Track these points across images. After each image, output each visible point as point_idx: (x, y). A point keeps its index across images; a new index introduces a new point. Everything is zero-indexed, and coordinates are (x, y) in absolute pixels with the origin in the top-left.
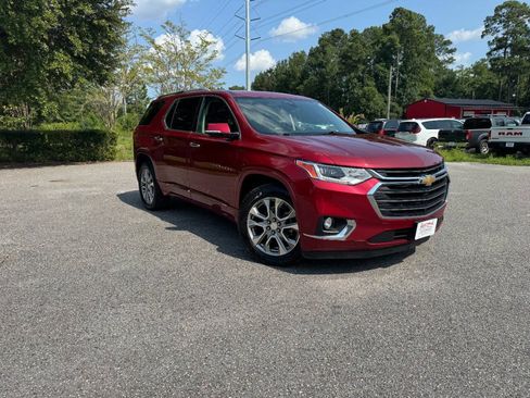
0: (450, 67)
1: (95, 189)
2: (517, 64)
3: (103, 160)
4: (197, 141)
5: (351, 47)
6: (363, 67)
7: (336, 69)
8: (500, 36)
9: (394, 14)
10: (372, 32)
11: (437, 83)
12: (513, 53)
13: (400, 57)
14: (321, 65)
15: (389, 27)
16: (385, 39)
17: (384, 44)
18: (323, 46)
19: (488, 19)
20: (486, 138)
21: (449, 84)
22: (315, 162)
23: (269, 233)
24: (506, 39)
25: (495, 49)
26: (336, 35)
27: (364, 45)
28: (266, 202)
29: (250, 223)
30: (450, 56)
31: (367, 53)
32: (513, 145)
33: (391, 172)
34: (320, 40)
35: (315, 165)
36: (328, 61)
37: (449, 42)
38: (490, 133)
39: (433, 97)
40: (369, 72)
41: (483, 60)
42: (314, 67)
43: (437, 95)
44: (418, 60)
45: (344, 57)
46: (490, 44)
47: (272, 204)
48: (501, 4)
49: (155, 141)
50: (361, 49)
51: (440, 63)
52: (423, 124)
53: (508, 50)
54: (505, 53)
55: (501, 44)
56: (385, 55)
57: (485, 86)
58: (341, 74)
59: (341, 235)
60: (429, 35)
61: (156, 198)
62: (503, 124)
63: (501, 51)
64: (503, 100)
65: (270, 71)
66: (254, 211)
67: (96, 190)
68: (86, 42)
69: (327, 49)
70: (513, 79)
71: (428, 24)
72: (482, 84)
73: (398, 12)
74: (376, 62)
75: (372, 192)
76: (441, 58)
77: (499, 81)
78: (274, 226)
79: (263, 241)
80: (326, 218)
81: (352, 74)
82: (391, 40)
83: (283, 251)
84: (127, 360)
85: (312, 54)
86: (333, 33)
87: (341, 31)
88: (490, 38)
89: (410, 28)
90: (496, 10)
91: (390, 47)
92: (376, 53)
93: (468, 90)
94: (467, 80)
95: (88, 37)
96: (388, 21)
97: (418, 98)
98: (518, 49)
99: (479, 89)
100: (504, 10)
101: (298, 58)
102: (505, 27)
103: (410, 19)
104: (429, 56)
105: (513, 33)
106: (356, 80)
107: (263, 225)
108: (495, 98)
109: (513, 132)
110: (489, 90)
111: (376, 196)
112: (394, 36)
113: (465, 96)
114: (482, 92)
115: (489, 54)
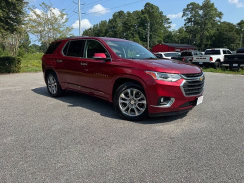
0: (169, 30)
1: (17, 87)
2: (196, 29)
3: (14, 72)
4: (85, 62)
5: (127, 19)
6: (133, 29)
7: (121, 29)
8: (189, 17)
9: (146, 5)
10: (136, 13)
11: (164, 36)
12: (194, 25)
13: (149, 24)
14: (114, 27)
15: (144, 11)
16: (142, 16)
17: (142, 18)
18: (115, 18)
19: (184, 9)
20: (191, 60)
21: (169, 37)
22: (156, 72)
23: (130, 106)
24: (192, 18)
25: (187, 23)
26: (120, 13)
27: (133, 19)
28: (129, 91)
29: (120, 101)
30: (169, 25)
31: (135, 23)
32: (202, 63)
33: (188, 75)
34: (113, 16)
35: (156, 73)
36: (117, 26)
37: (168, 19)
38: (193, 58)
39: (163, 43)
40: (136, 31)
41: (182, 27)
42: (111, 28)
43: (165, 42)
44: (156, 26)
45: (125, 24)
46: (185, 20)
47: (132, 92)
48: (189, 3)
49: (58, 62)
50: (132, 21)
51: (165, 28)
52: (164, 54)
53: (192, 23)
54: (191, 24)
55: (189, 20)
56: (142, 24)
57: (184, 38)
58: (123, 32)
59: (168, 105)
60: (161, 15)
61: (58, 91)
62: (196, 54)
63: (190, 23)
64: (191, 44)
65: (90, 29)
66: (123, 95)
67: (19, 88)
68: (4, 11)
69: (117, 20)
70: (194, 36)
71: (160, 10)
72: (183, 38)
73: (148, 4)
74: (139, 27)
75: (182, 85)
76: (165, 26)
77: (190, 36)
78: (132, 102)
79: (127, 110)
80: (162, 97)
81: (129, 32)
82: (145, 17)
83: (137, 114)
84: (89, 175)
85: (110, 22)
86: (119, 12)
87: (123, 12)
88: (185, 18)
89: (153, 12)
90: (187, 6)
91: (144, 20)
92: (138, 22)
93: (177, 40)
94: (176, 36)
95: (5, 8)
96: (143, 8)
97: (157, 43)
98: (196, 23)
99: (181, 39)
100: (190, 6)
101: (103, 24)
102: (191, 13)
103: (153, 8)
104: (161, 24)
105: (194, 16)
106: (130, 35)
107: (127, 102)
108: (188, 43)
109: (202, 58)
110: (185, 40)
111: (184, 86)
112: (146, 15)
113: (176, 43)
114: (183, 41)
115: (185, 25)
